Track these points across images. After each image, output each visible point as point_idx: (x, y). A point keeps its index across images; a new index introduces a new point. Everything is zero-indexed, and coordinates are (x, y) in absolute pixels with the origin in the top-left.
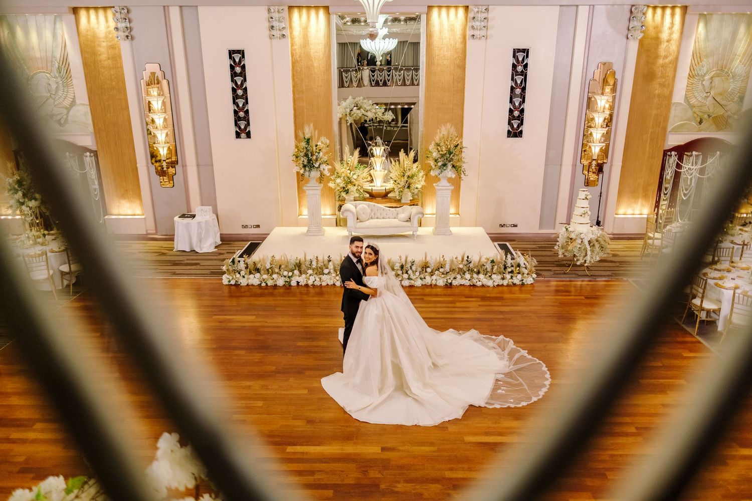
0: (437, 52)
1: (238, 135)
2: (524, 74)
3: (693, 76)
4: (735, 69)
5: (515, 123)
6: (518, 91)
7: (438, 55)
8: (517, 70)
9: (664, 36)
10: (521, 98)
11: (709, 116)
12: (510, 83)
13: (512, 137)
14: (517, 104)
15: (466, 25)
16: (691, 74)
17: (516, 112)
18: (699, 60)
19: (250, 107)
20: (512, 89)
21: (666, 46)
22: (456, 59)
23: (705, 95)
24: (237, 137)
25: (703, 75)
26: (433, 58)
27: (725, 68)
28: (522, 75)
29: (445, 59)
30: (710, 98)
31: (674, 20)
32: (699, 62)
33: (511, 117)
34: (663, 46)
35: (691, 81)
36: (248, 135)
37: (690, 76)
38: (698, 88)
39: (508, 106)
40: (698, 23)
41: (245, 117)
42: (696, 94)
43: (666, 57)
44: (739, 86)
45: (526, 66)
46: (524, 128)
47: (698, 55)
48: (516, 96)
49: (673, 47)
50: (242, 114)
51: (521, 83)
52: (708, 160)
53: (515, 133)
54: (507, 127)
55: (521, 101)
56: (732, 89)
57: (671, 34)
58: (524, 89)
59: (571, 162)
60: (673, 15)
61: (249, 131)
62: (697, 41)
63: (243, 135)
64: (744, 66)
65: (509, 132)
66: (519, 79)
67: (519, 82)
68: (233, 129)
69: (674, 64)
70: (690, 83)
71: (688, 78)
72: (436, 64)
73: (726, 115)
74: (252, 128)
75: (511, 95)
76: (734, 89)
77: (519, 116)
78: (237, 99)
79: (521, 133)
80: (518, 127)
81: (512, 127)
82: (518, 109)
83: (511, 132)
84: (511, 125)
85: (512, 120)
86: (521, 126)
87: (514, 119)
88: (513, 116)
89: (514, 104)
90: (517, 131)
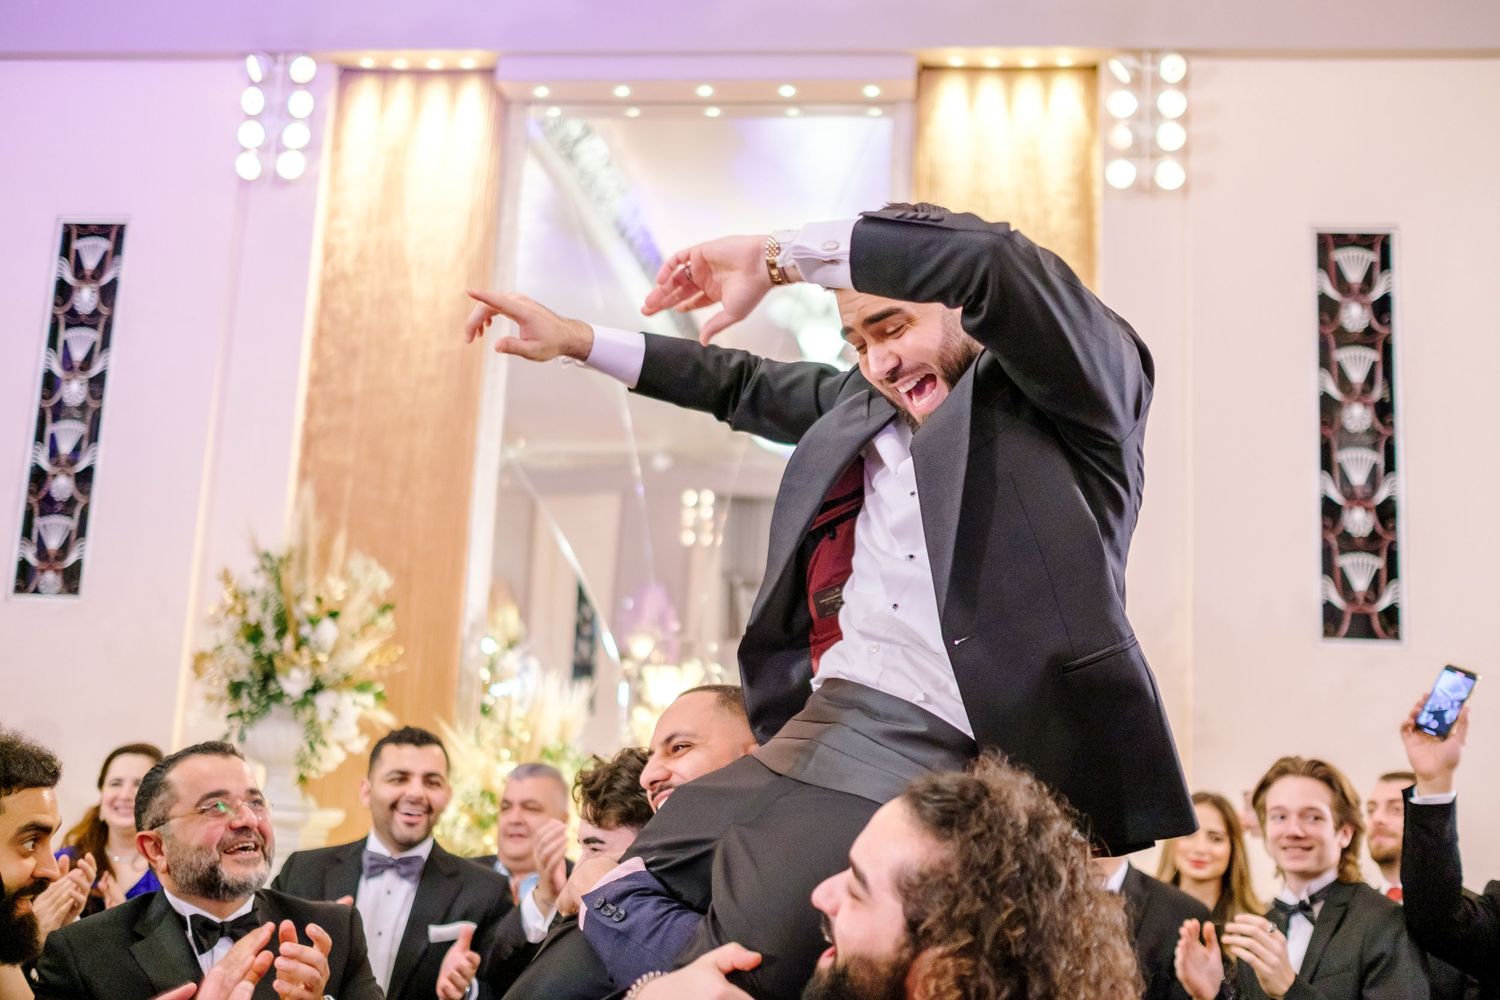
1: (25, 580)
2: (1378, 338)
5: (1360, 569)
6: (1358, 417)
8: (1341, 326)
10: (1375, 447)
12: (1312, 382)
13: (1347, 636)
14: (1358, 478)
15: (1090, 141)
17: (1359, 514)
19: (102, 457)
20: (1329, 408)
24: (19, 589)
28: (1371, 346)
33: (1336, 541)
36: (71, 580)
39: (1314, 485)
41: (71, 503)
45: (1382, 307)
46: (1406, 593)
48: (1350, 440)
51: (1370, 380)
53: (1363, 618)
54: (1316, 590)
55: (1376, 463)
58: (1384, 410)
61: (78, 564)
63: (50, 579)
65: (1331, 616)
66: (1356, 363)
67: (1357, 376)
74: (91, 553)
75: (1322, 436)
77: (1374, 536)
78: (56, 418)
79: (1391, 616)
80: (1375, 587)
81: (1345, 588)
82: (1368, 503)
83: (1342, 611)
84: (1337, 577)
85: (1342, 554)
86: (1389, 582)
87: (1352, 551)
88: (1346, 536)
89: (1346, 479)
90: (1368, 609)
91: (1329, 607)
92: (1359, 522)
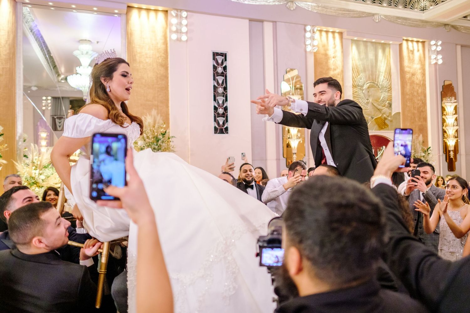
0: (139, 50)
2: (224, 74)
3: (356, 86)
4: (382, 82)
5: (221, 120)
6: (220, 90)
7: (140, 53)
8: (217, 72)
9: (331, 53)
10: (223, 97)
11: (372, 118)
12: (212, 83)
13: (219, 133)
14: (221, 102)
15: (166, 28)
16: (354, 84)
17: (221, 109)
18: (357, 74)
20: (215, 88)
21: (334, 61)
22: (158, 57)
23: (366, 101)
25: (362, 85)
26: (135, 56)
27: (375, 81)
28: (223, 76)
29: (147, 57)
30: (370, 104)
31: (335, 42)
32: (358, 75)
34: (331, 62)
35: (355, 90)
37: (354, 86)
38: (361, 95)
39: (212, 104)
40: (352, 46)
42: (360, 100)
43: (335, 70)
44: (387, 95)
45: (225, 68)
46: (229, 125)
47: (356, 70)
48: (219, 95)
49: (339, 62)
51: (223, 83)
52: (379, 153)
53: (221, 130)
54: (213, 124)
55: (224, 100)
56: (383, 97)
57: (335, 52)
58: (225, 89)
59: (275, 157)
60: (334, 38)
62: (353, 59)
64: (387, 80)
65: (216, 129)
66: (220, 79)
67: (220, 82)
69: (342, 76)
70: (355, 92)
71: (353, 88)
72: (138, 61)
73: (383, 118)
75: (214, 94)
76: (384, 97)
77: (223, 114)
79: (227, 129)
80: (224, 124)
81: (218, 124)
82: (222, 107)
83: (218, 129)
84: (217, 122)
85: (218, 117)
86: (226, 122)
87: (219, 117)
88: (218, 114)
89: (218, 102)
90: (222, 128)
91: (215, 127)
92: (221, 111)
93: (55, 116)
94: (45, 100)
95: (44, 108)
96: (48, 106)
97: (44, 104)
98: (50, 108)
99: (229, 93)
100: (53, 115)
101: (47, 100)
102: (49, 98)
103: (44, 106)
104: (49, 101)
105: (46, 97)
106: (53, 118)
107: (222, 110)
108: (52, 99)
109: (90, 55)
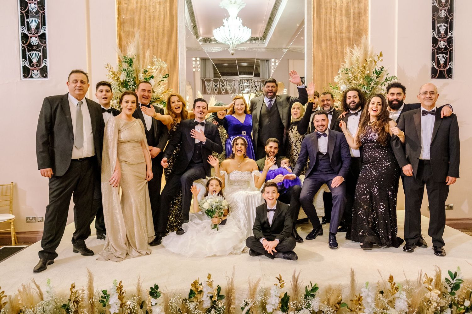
1: (27, 72)
5: (442, 58)
6: (443, 13)
10: (447, 23)
12: (431, 2)
13: (438, 78)
14: (442, 31)
17: (442, 42)
19: (48, 30)
20: (435, 10)
24: (25, 76)
33: (436, 49)
36: (44, 73)
39: (430, 34)
41: (38, 46)
46: (456, 65)
48: (440, 20)
50: (34, 41)
53: (442, 72)
55: (447, 27)
58: (450, 11)
61: (46, 67)
63: (35, 73)
65: (434, 72)
67: (444, 1)
68: (18, 63)
74: (49, 63)
75: (433, 19)
77: (446, 48)
78: (28, 18)
79: (450, 72)
80: (446, 63)
81: (438, 63)
82: (445, 39)
83: (437, 70)
84: (436, 60)
85: (437, 54)
86: (449, 62)
87: (441, 53)
88: (439, 48)
89: (439, 32)
90: (444, 69)
91: (433, 69)
92: (442, 44)
93: (204, 78)
94: (195, 61)
95: (194, 70)
96: (197, 67)
97: (194, 66)
98: (199, 70)
99: (455, 18)
100: (203, 77)
101: (196, 61)
102: (198, 59)
103: (195, 68)
104: (198, 63)
105: (195, 58)
106: (202, 80)
107: (445, 43)
108: (201, 60)
109: (239, 5)
